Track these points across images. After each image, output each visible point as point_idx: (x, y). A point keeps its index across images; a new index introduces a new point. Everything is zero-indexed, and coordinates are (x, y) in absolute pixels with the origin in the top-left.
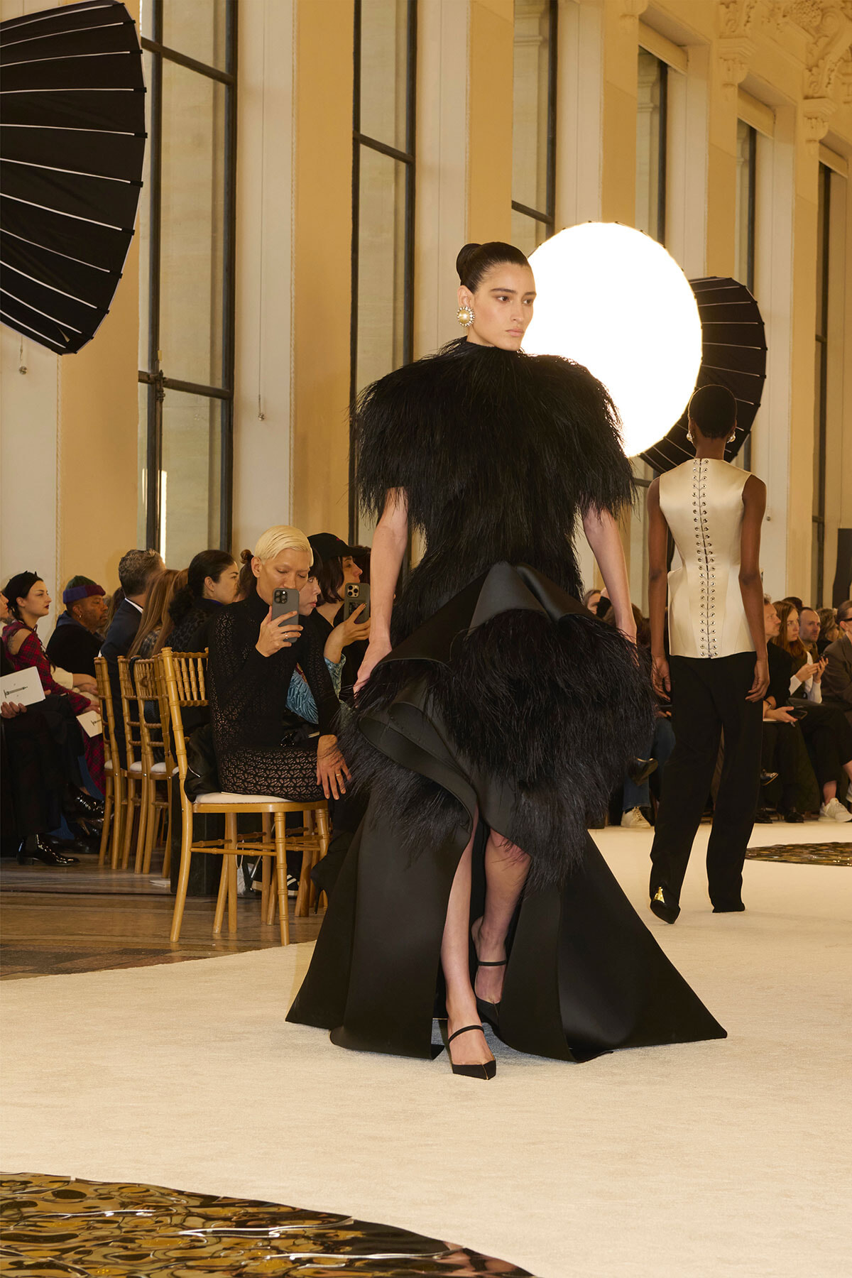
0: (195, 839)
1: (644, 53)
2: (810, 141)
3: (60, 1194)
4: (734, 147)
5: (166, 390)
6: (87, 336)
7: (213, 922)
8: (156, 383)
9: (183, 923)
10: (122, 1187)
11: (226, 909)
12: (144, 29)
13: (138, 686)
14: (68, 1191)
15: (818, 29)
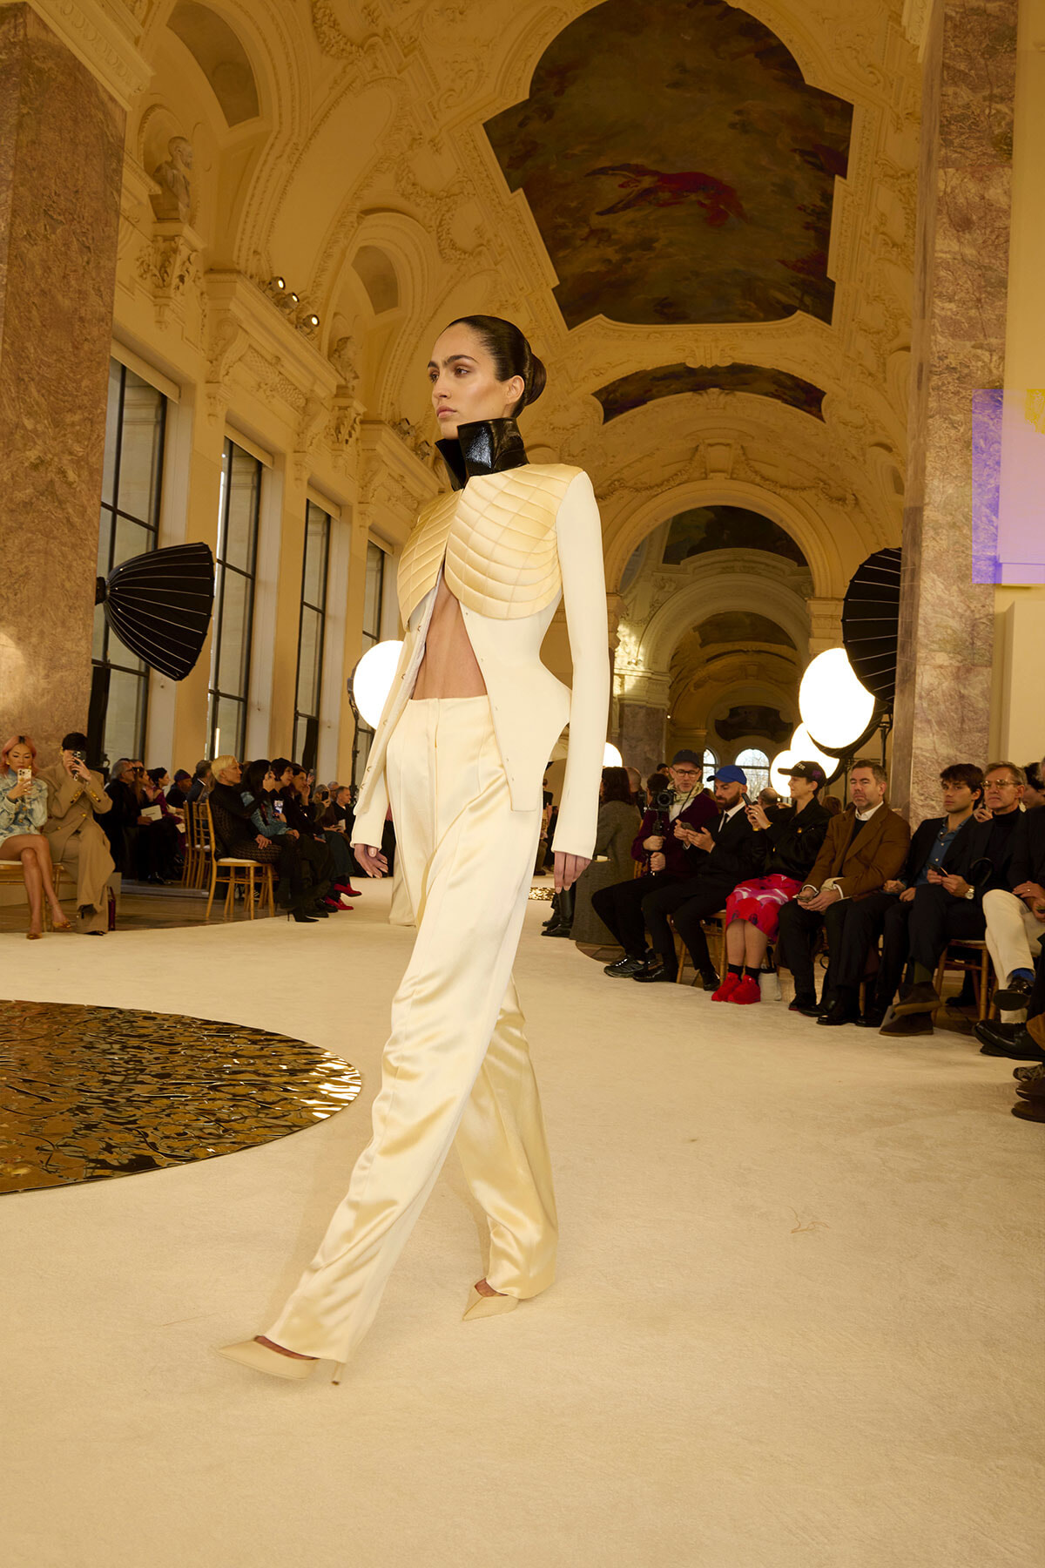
0: (218, 876)
3: (145, 1018)
5: (221, 697)
6: (187, 674)
7: (224, 909)
8: (217, 694)
9: (211, 909)
11: (229, 904)
12: (218, 554)
13: (200, 814)
14: (149, 1017)
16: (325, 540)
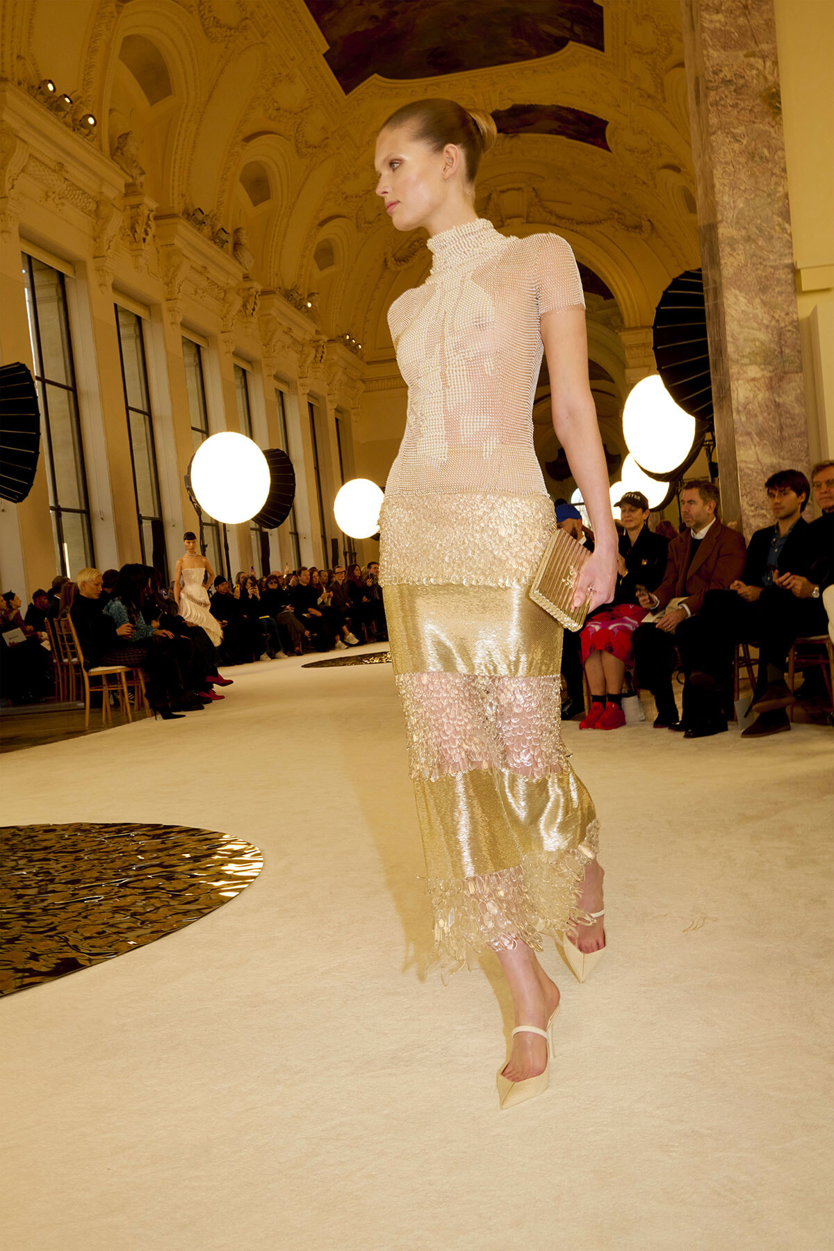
0: (91, 686)
1: (236, 366)
2: (303, 394)
3: (46, 831)
4: (275, 399)
5: (62, 512)
6: (25, 494)
7: (102, 717)
8: (58, 510)
9: (90, 719)
10: (70, 825)
11: (106, 711)
12: (35, 372)
13: (63, 629)
14: (49, 829)
15: (301, 352)
16: (138, 341)
